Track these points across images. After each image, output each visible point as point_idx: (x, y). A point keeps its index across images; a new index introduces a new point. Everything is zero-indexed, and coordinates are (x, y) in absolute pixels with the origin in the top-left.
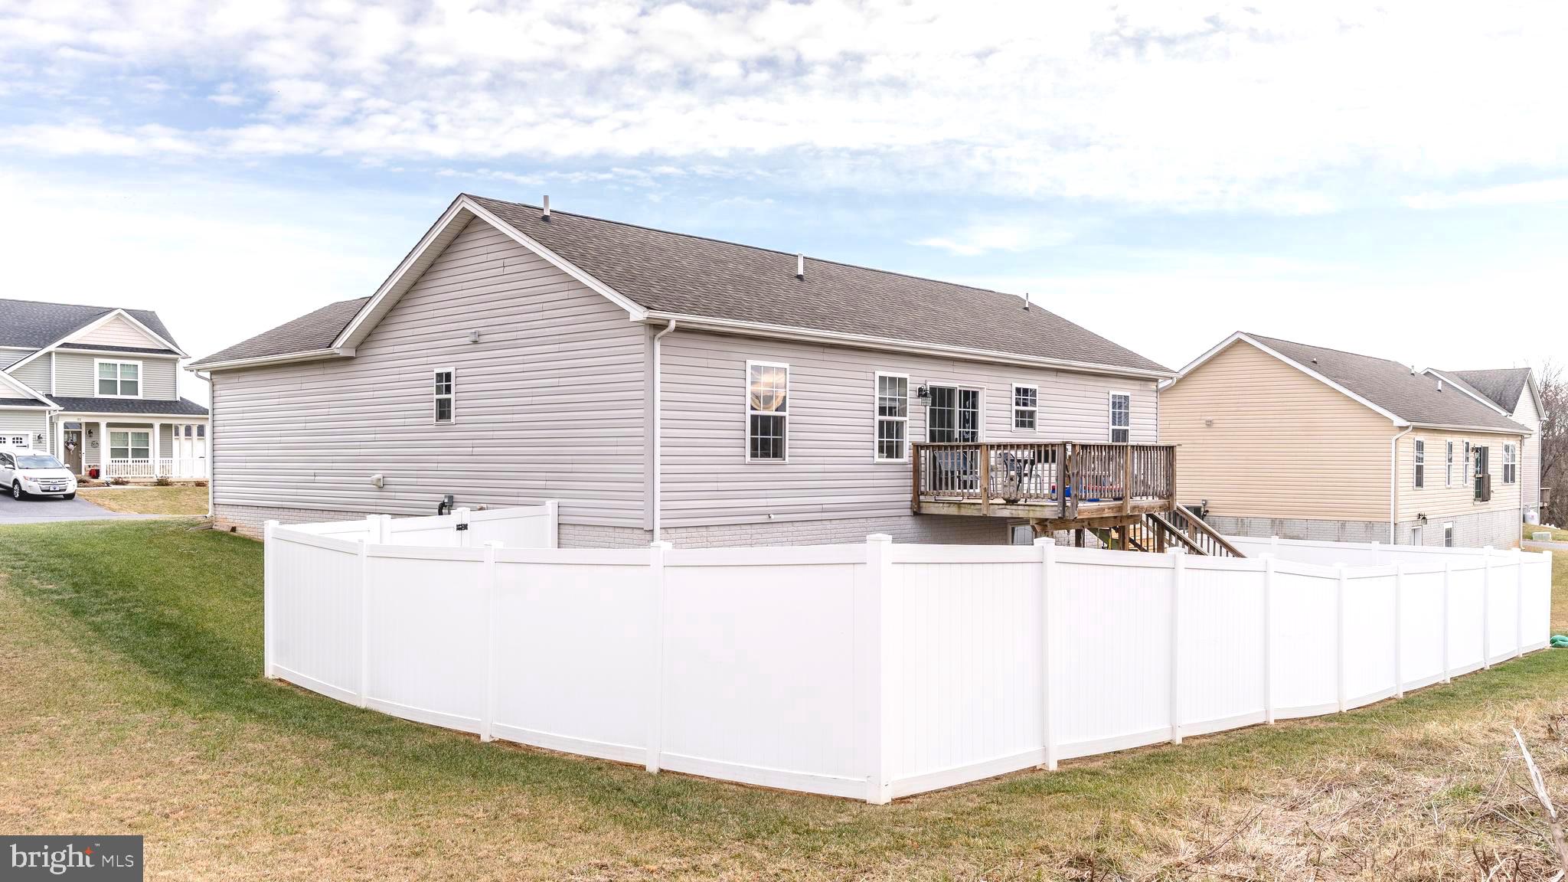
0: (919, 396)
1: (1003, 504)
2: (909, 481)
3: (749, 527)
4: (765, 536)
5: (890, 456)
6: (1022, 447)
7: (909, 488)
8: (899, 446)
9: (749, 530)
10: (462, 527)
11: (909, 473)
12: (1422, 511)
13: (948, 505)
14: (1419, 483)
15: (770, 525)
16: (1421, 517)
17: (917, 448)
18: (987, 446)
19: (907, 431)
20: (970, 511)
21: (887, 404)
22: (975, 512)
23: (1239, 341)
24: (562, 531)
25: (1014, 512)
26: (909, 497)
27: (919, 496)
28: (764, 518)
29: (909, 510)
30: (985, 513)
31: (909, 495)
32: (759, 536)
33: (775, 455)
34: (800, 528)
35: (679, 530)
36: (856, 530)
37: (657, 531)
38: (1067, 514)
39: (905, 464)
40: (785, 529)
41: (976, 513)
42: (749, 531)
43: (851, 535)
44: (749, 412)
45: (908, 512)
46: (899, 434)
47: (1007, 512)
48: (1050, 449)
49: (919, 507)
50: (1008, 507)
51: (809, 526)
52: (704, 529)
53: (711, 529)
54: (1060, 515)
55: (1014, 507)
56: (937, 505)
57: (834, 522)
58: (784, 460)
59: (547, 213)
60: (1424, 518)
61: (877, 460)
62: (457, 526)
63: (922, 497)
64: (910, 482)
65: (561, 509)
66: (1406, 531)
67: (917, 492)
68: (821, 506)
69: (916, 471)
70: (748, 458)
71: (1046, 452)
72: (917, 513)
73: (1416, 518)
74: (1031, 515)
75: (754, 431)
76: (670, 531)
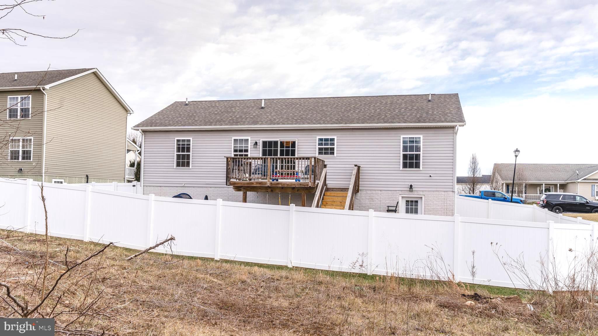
59: (187, 103)
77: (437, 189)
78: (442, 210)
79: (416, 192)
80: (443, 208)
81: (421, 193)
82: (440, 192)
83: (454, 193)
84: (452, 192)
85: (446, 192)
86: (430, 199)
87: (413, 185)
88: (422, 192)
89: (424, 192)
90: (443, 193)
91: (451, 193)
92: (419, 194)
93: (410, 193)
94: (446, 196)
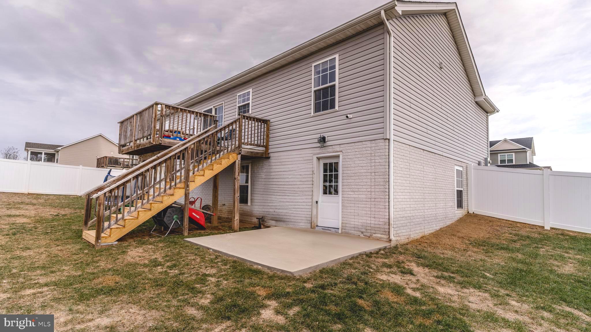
77: (361, 138)
78: (367, 174)
79: (330, 147)
80: (370, 171)
81: (338, 148)
82: (364, 142)
83: (387, 141)
84: (383, 141)
85: (374, 141)
86: (349, 157)
87: (326, 136)
88: (338, 146)
89: (342, 146)
90: (369, 144)
91: (381, 143)
92: (335, 150)
93: (323, 150)
94: (373, 148)
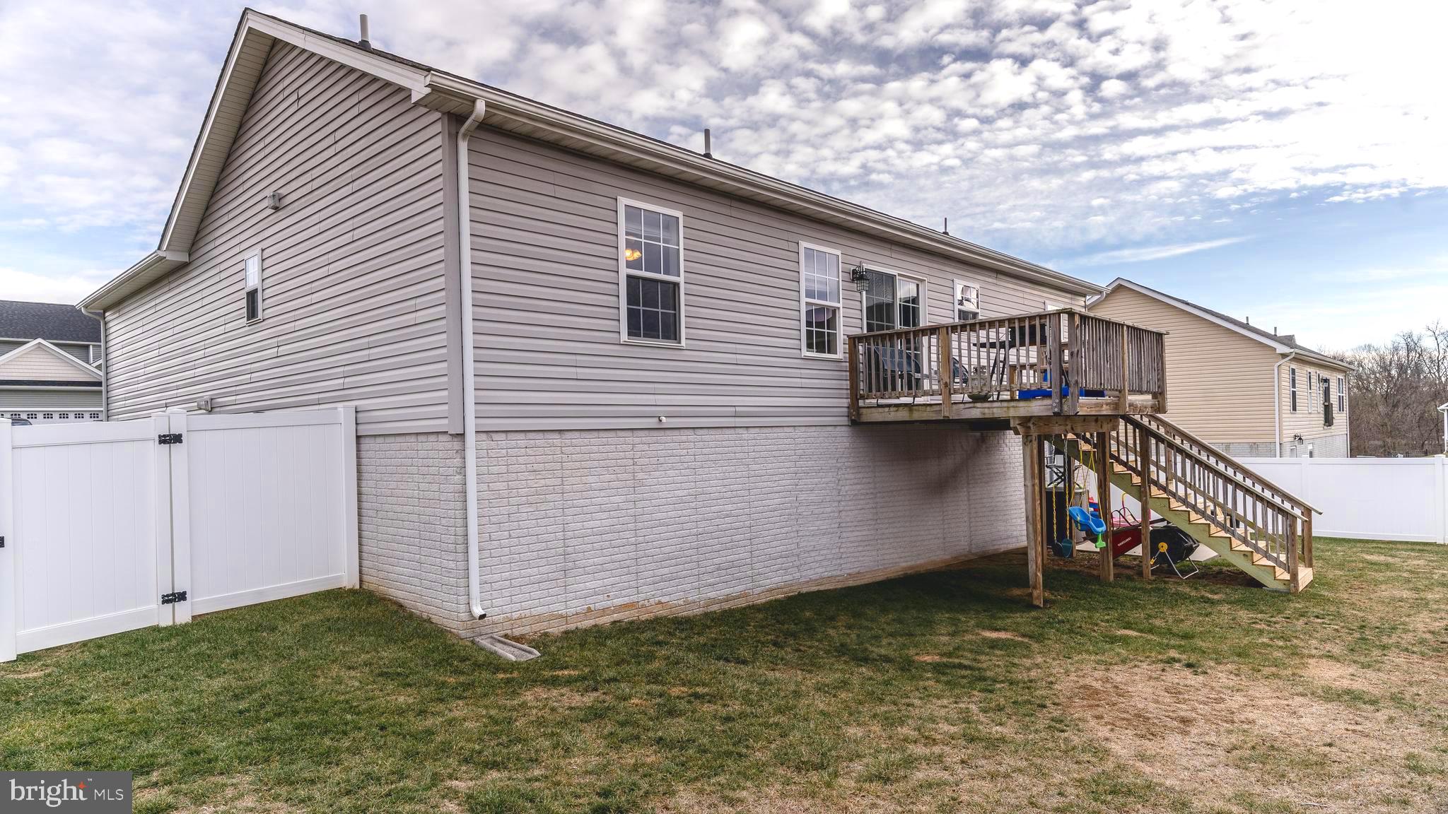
0: (853, 280)
1: (970, 403)
2: (844, 382)
3: (629, 433)
4: (653, 447)
5: (821, 349)
6: (997, 324)
7: (845, 392)
8: (832, 338)
9: (630, 438)
10: (171, 439)
11: (844, 373)
12: (1297, 432)
13: (895, 409)
14: (1294, 409)
15: (662, 433)
16: (1297, 438)
17: (853, 341)
18: (947, 327)
19: (840, 321)
20: (925, 414)
21: (816, 287)
22: (931, 414)
23: (1120, 286)
24: (363, 447)
25: (986, 411)
26: (845, 402)
27: (858, 400)
28: (652, 423)
29: (846, 419)
30: (947, 414)
31: (845, 400)
32: (646, 447)
33: (666, 337)
34: (706, 438)
35: (511, 436)
36: (781, 441)
37: (471, 437)
38: (1065, 408)
39: (839, 361)
40: (684, 438)
41: (934, 417)
42: (629, 440)
43: (775, 448)
44: (624, 271)
45: (845, 420)
46: (832, 323)
47: (976, 412)
48: (1037, 322)
49: (859, 415)
50: (978, 405)
51: (718, 435)
52: (556, 435)
53: (568, 435)
54: (1056, 410)
55: (987, 405)
56: (880, 410)
57: (752, 431)
58: (680, 343)
60: (1300, 439)
61: (805, 353)
62: (160, 436)
63: (861, 403)
64: (847, 384)
65: (360, 415)
66: (1287, 448)
67: (855, 396)
68: (733, 409)
69: (853, 369)
70: (624, 337)
71: (1032, 328)
72: (856, 421)
73: (1292, 439)
74: (1012, 413)
75: (632, 299)
76: (495, 436)
